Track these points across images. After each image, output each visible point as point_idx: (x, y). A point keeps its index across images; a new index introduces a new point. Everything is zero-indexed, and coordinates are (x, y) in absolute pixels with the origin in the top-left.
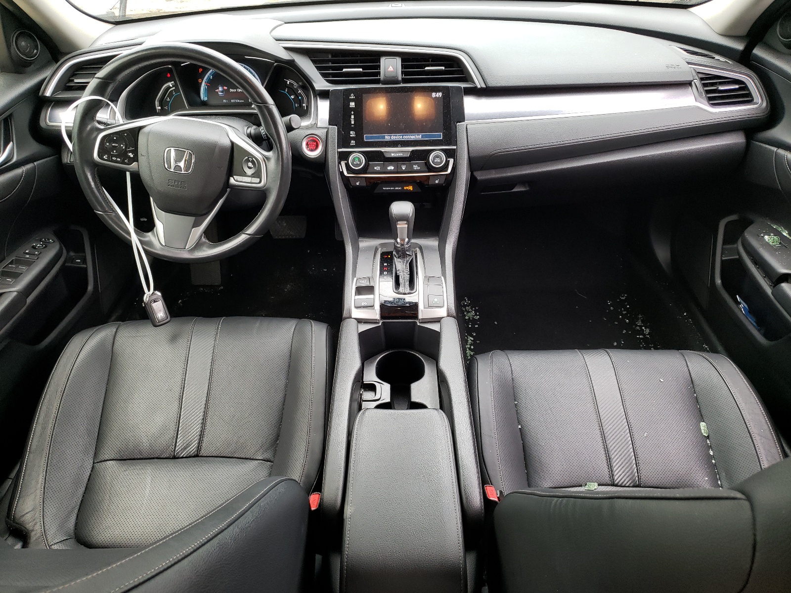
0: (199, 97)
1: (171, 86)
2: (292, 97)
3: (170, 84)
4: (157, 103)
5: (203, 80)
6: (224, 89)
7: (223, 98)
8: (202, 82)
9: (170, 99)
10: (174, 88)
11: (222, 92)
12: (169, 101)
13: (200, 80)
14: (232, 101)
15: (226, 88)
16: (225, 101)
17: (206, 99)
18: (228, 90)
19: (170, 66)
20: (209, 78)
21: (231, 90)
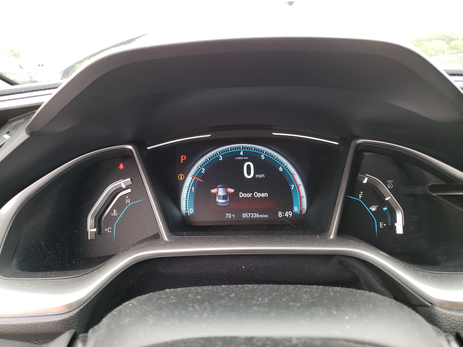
0: (179, 206)
1: (124, 187)
2: (373, 209)
3: (122, 183)
4: (90, 221)
5: (186, 176)
6: (227, 192)
7: (224, 209)
8: (184, 181)
9: (119, 212)
10: (129, 191)
11: (224, 197)
12: (116, 217)
13: (181, 177)
14: (245, 215)
15: (231, 190)
16: (229, 215)
17: (191, 211)
18: (236, 194)
19: (130, 147)
20: (199, 171)
21: (242, 195)
